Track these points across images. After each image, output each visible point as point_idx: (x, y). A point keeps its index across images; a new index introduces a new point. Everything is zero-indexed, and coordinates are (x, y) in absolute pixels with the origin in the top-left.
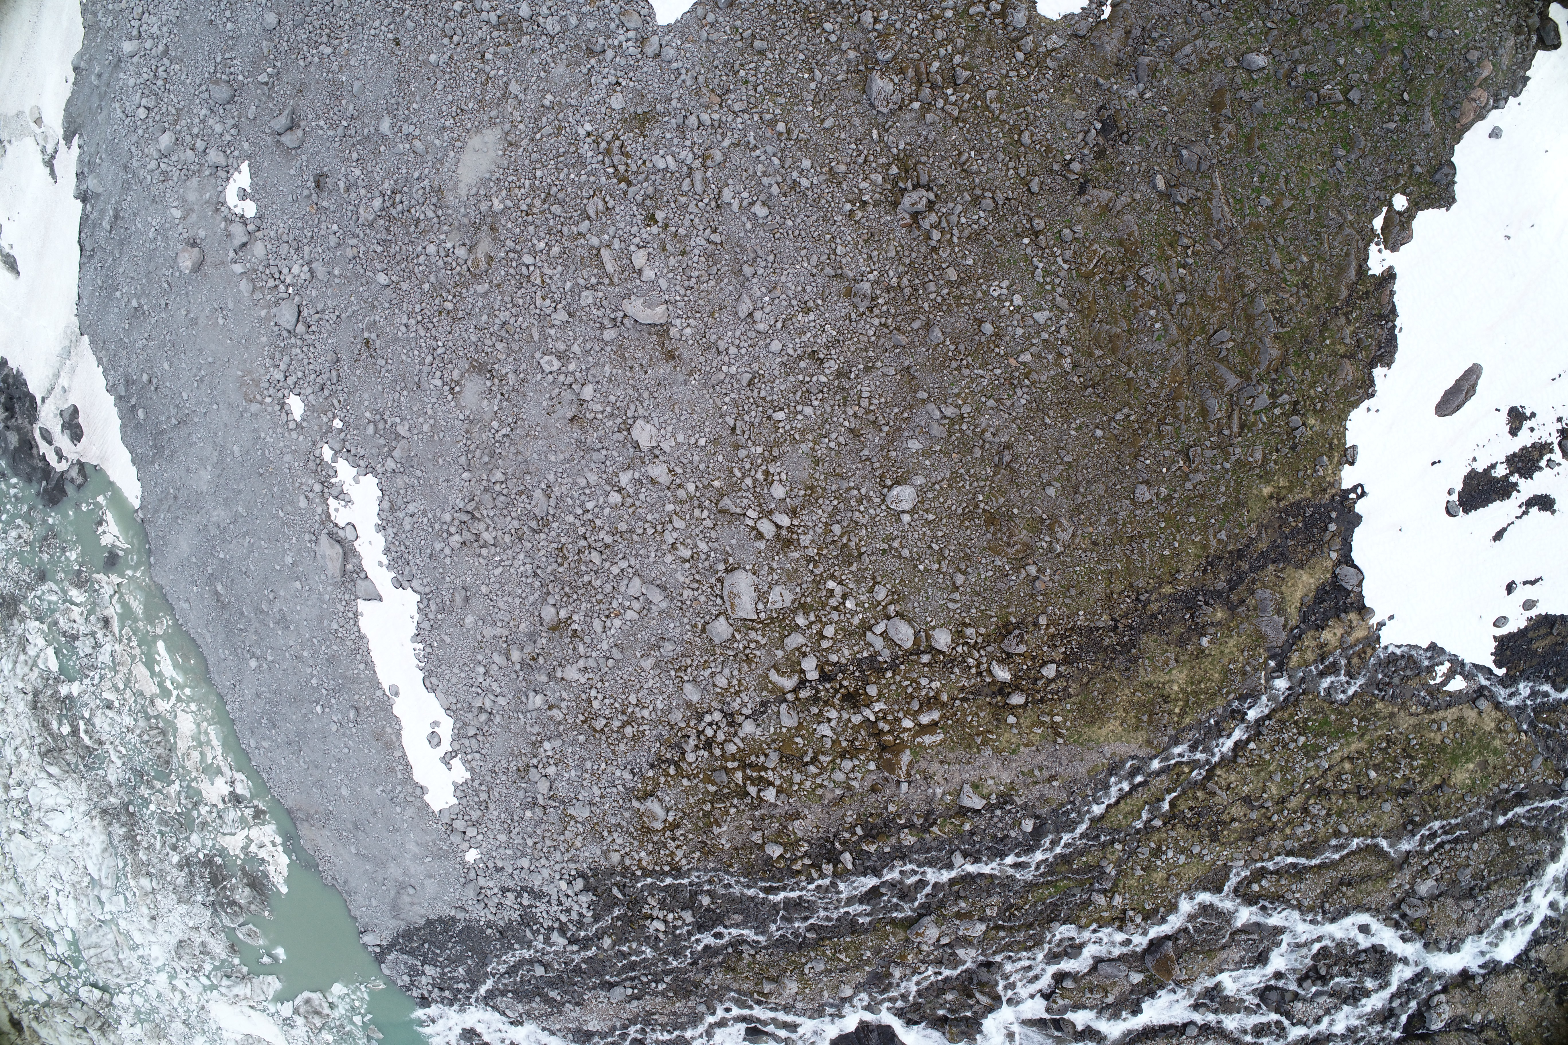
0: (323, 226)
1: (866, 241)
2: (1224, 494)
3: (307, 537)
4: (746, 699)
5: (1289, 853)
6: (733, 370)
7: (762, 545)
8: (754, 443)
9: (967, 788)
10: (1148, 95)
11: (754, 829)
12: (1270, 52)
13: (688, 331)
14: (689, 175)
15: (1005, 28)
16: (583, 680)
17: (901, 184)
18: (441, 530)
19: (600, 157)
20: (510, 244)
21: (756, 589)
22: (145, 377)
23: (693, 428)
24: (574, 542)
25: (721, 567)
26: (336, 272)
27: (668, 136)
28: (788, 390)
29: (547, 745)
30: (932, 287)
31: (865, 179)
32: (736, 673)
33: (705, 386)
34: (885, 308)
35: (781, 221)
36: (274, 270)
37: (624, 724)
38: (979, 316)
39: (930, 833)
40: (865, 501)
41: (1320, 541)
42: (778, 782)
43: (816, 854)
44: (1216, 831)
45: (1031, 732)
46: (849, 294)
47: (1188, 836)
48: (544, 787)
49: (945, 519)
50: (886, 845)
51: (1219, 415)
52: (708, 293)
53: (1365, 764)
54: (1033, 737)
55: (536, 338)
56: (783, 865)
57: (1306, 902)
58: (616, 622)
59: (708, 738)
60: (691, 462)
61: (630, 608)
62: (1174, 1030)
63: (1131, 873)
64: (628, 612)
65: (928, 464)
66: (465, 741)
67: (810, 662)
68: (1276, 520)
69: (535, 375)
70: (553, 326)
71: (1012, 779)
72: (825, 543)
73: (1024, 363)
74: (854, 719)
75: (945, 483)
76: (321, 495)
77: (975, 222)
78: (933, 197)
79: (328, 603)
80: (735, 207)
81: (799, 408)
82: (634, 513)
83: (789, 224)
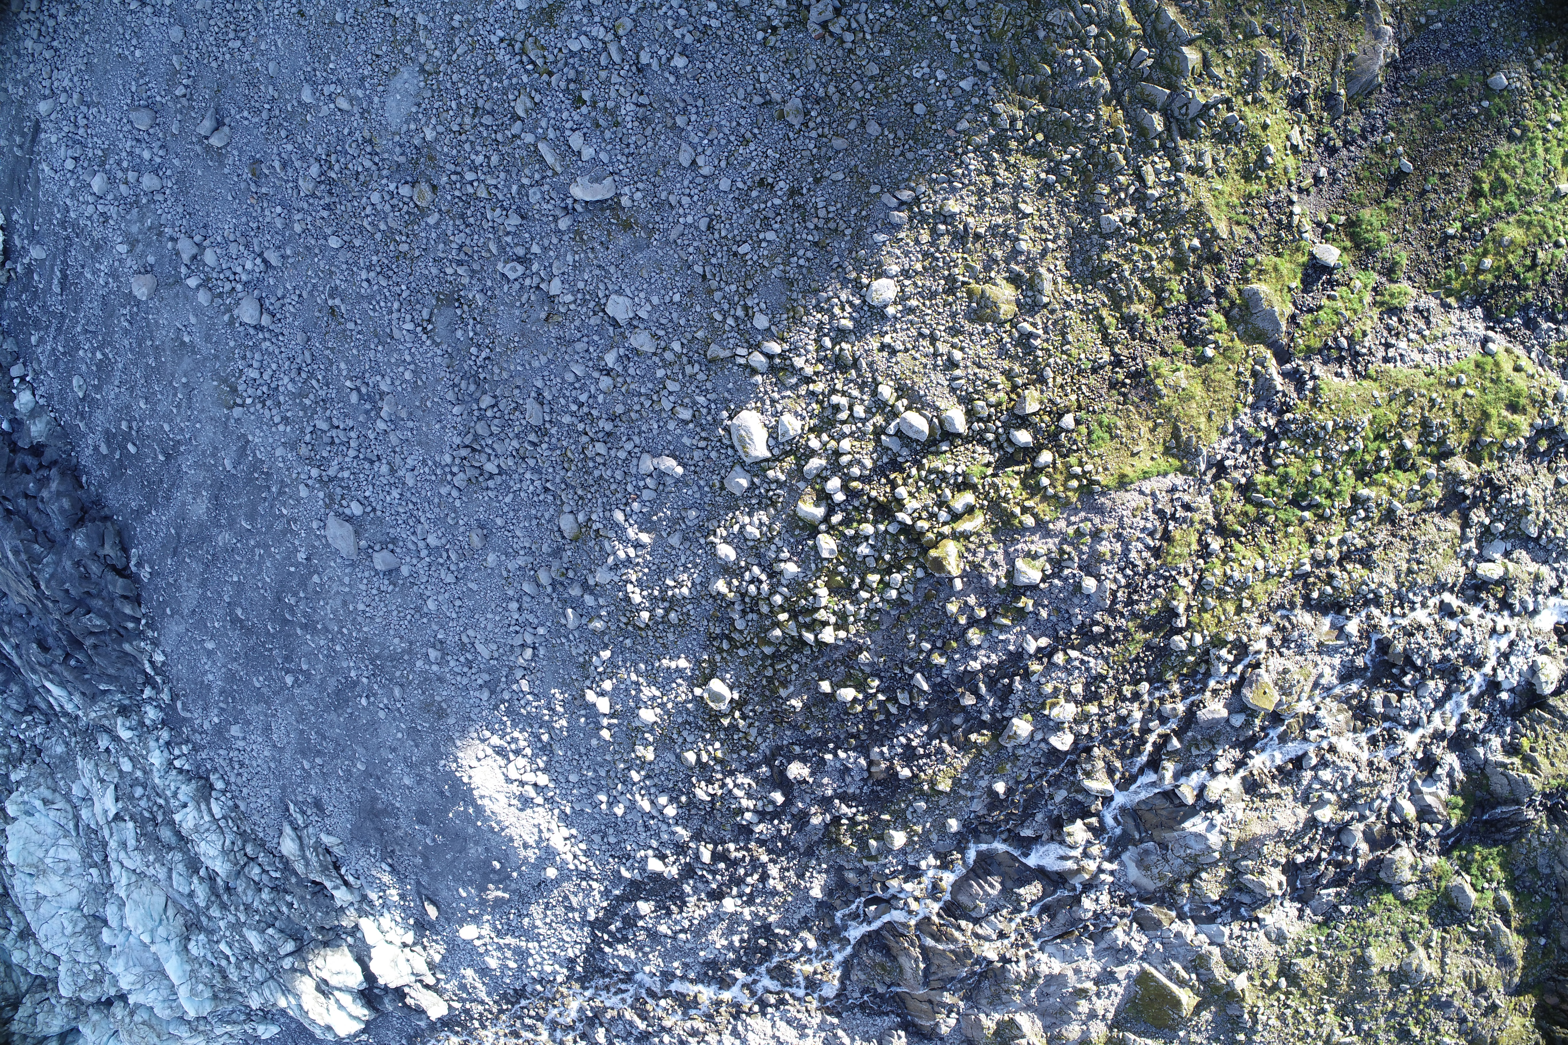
0: (267, 213)
1: (785, 62)
2: (1185, 202)
3: (315, 525)
4: (780, 544)
6: (690, 219)
7: (759, 380)
8: (727, 283)
9: (1019, 565)
11: (821, 679)
13: (638, 195)
14: (605, 49)
16: (616, 579)
18: (445, 473)
19: (518, 58)
20: (449, 167)
21: (765, 426)
22: (124, 426)
23: (665, 287)
24: (576, 442)
25: (725, 414)
26: (288, 252)
28: (746, 223)
29: (597, 661)
30: (857, 86)
31: (770, 5)
32: (764, 519)
33: (667, 242)
34: (819, 120)
35: (702, 66)
36: (228, 273)
37: (667, 611)
38: (909, 100)
39: (995, 625)
40: (847, 307)
41: (1289, 226)
42: (833, 619)
43: (888, 687)
44: (1274, 542)
45: (1067, 489)
46: (782, 116)
47: (1248, 554)
48: (603, 705)
49: (928, 303)
50: (955, 651)
51: (1160, 129)
52: (648, 155)
53: (1398, 436)
54: (1070, 494)
55: (495, 251)
56: (859, 708)
57: (1383, 591)
58: (636, 506)
59: (752, 598)
60: (671, 321)
61: (646, 487)
62: (1290, 766)
63: (1203, 608)
64: (645, 492)
65: (898, 252)
66: (515, 687)
67: (834, 483)
68: (1242, 217)
69: (501, 288)
70: (508, 233)
71: (1061, 543)
72: (819, 361)
73: (963, 131)
74: (891, 529)
75: (919, 267)
76: (320, 479)
77: (883, 15)
78: (837, 3)
79: (350, 586)
80: (655, 66)
81: (762, 236)
82: (628, 391)
83: (710, 66)
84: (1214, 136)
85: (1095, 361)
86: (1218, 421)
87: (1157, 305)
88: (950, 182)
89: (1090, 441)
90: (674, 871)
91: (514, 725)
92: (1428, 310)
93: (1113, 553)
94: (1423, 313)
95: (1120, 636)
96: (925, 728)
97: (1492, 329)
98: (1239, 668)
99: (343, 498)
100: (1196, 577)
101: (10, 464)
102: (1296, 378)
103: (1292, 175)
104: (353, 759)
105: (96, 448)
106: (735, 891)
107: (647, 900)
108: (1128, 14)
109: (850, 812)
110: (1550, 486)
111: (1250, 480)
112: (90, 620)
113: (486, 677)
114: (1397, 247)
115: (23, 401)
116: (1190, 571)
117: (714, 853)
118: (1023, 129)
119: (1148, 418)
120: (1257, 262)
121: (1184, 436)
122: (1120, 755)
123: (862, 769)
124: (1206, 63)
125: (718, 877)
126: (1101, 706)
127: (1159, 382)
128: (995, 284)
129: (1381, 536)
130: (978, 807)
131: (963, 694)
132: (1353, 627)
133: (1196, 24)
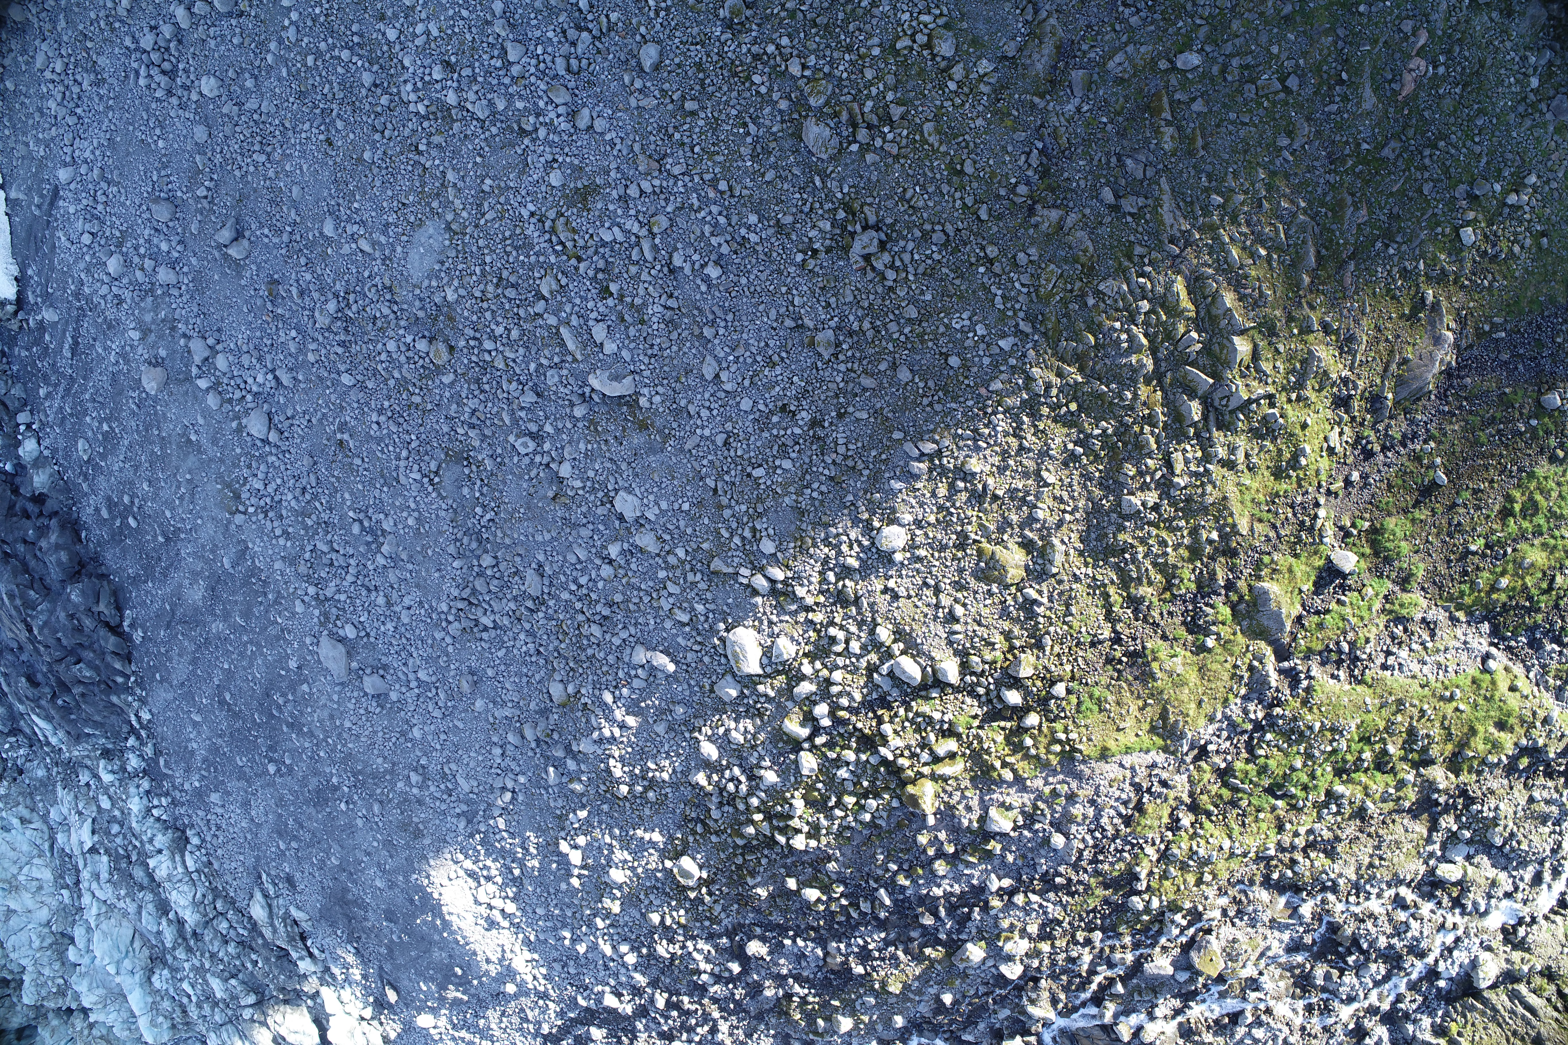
0: (282, 333)
1: (823, 289)
2: (1210, 495)
3: (308, 640)
4: (763, 753)
6: (707, 432)
7: (759, 601)
8: (737, 502)
9: (992, 813)
10: (1085, 108)
11: (788, 876)
12: (1202, 49)
13: (657, 399)
14: (638, 244)
15: (933, 59)
16: (600, 752)
17: (849, 228)
18: (440, 619)
19: (547, 236)
20: (469, 332)
21: (760, 645)
22: (126, 499)
23: (675, 494)
24: (573, 618)
25: (722, 626)
26: (300, 377)
27: (611, 207)
28: (764, 446)
29: (573, 818)
30: (893, 327)
31: (814, 227)
32: (750, 728)
33: (682, 451)
34: (849, 354)
35: (735, 279)
36: (239, 381)
37: (646, 789)
38: (944, 350)
39: (962, 861)
40: (855, 546)
41: (1311, 529)
42: (806, 829)
43: (852, 893)
44: (1243, 825)
45: (1048, 752)
46: (812, 343)
47: (1216, 833)
48: (575, 858)
49: (936, 554)
50: (920, 877)
51: (1196, 419)
52: (672, 359)
53: (1383, 741)
54: (1051, 757)
55: (508, 422)
56: (822, 908)
57: (1341, 881)
58: (625, 691)
59: (731, 794)
60: (678, 527)
61: (636, 676)
62: (1227, 1020)
63: (1164, 876)
64: (635, 680)
65: (913, 501)
66: (491, 822)
67: (821, 710)
68: (1265, 516)
69: (511, 458)
70: (522, 408)
71: (1036, 799)
72: (821, 592)
73: (996, 392)
74: (872, 760)
75: (932, 519)
76: (316, 598)
77: (929, 257)
78: (883, 237)
79: (338, 703)
80: (687, 270)
81: (777, 463)
82: (628, 584)
83: (744, 281)
84: (1250, 430)
85: (1095, 636)
86: (1207, 708)
87: (1165, 589)
88: (975, 440)
89: (1078, 712)
90: (629, 1010)
91: (488, 854)
92: (1435, 623)
93: (1085, 817)
94: (1430, 626)
95: (1081, 888)
96: (883, 935)
97: (1496, 645)
98: (1192, 931)
99: (338, 618)
100: (1163, 847)
101: (12, 507)
102: (1292, 677)
103: (1323, 477)
104: (327, 853)
105: (97, 510)
106: (685, 1036)
107: (600, 1027)
108: (1183, 295)
109: (803, 992)
110: (1523, 802)
111: (1230, 766)
112: (80, 670)
113: (465, 808)
114: (1416, 558)
115: (28, 449)
116: (1158, 841)
117: (668, 1002)
118: (1057, 396)
119: (1139, 697)
120: (1272, 561)
121: (1172, 719)
122: (1066, 989)
123: (818, 957)
124: (1255, 355)
125: (670, 1022)
126: (1053, 946)
127: (1155, 666)
128: (1006, 548)
129: (1348, 831)
130: (924, 1009)
131: (923, 914)
132: (1306, 910)
133: (1252, 314)
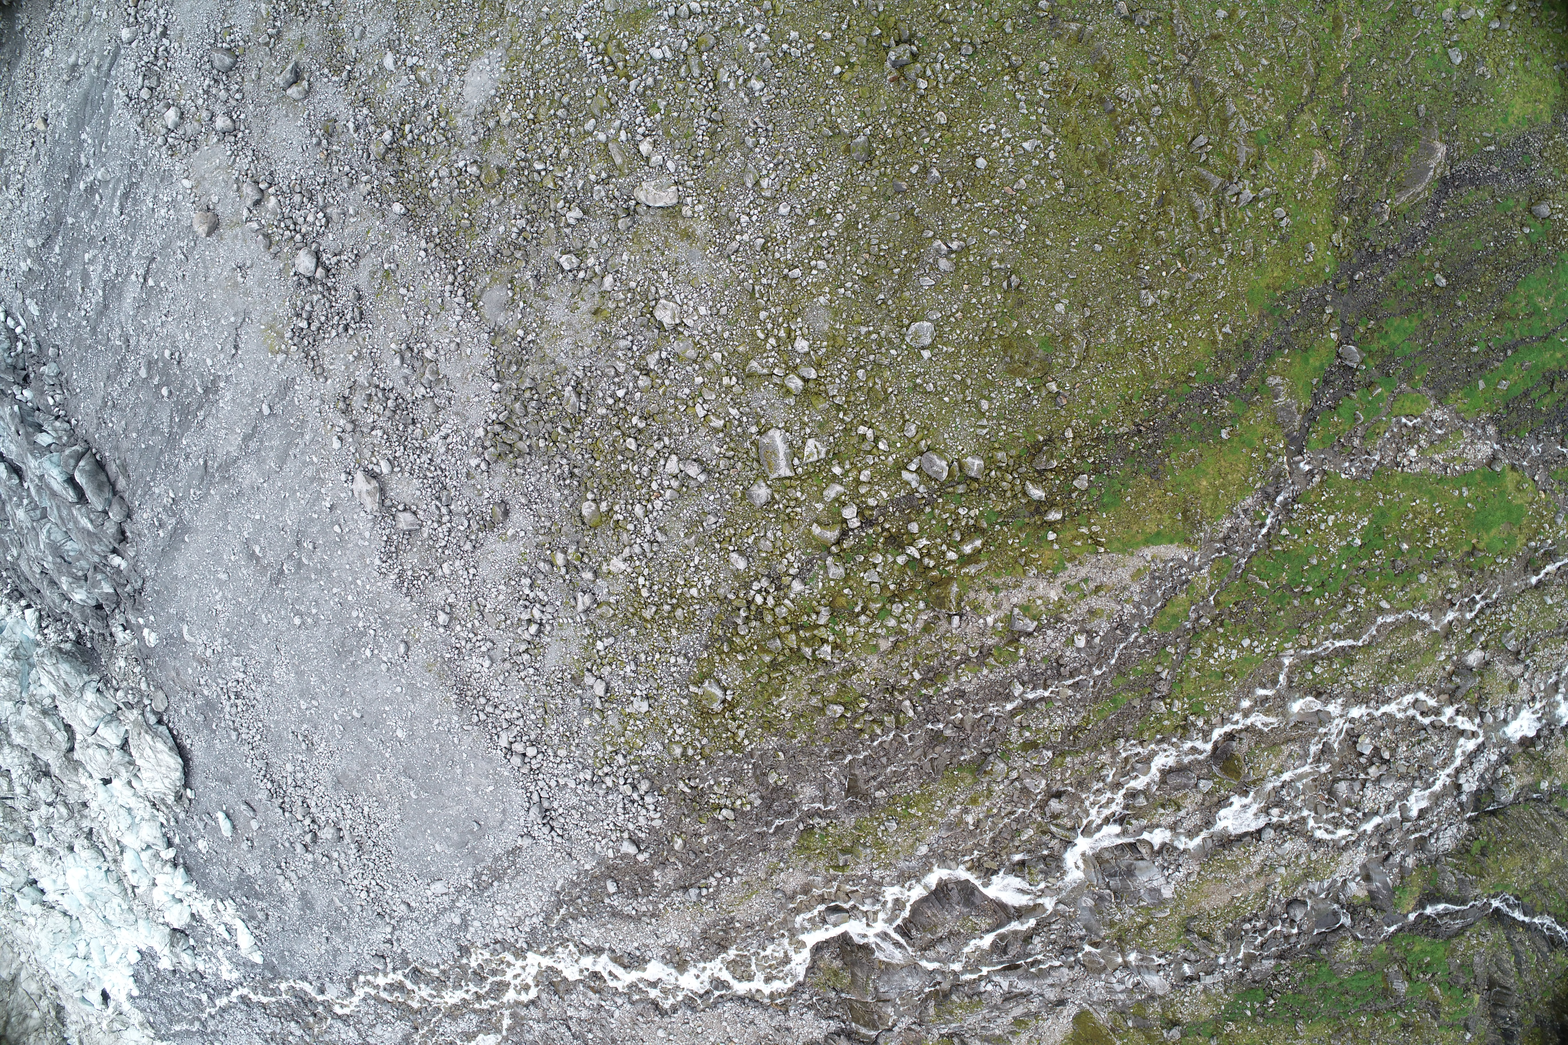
0: (335, 169)
1: (858, 99)
2: (1223, 287)
3: (343, 477)
4: (792, 559)
5: (1338, 636)
6: (746, 238)
7: (792, 401)
8: (773, 304)
9: (1016, 611)
11: (813, 692)
13: (699, 207)
14: (685, 61)
16: (629, 570)
17: (884, 43)
18: (476, 446)
19: (599, 58)
20: (520, 153)
21: (791, 445)
22: (167, 353)
23: (713, 300)
24: (608, 434)
25: (754, 429)
26: (352, 211)
27: (662, 28)
28: (799, 249)
29: (600, 645)
30: (924, 132)
31: (850, 42)
32: (779, 533)
33: (721, 257)
34: (883, 159)
35: (776, 91)
36: (289, 222)
37: (674, 607)
38: (972, 153)
39: (987, 665)
40: (886, 343)
41: (1320, 324)
42: (832, 638)
43: (876, 709)
46: (847, 150)
49: (964, 350)
50: (945, 685)
51: (1209, 214)
52: (714, 169)
53: (1396, 538)
55: (553, 240)
56: (846, 725)
58: (657, 503)
59: (758, 607)
60: (715, 332)
61: (670, 487)
64: (668, 491)
65: (942, 298)
66: (517, 659)
67: (851, 510)
69: (555, 276)
70: (569, 225)
72: (852, 391)
73: (1021, 190)
74: (899, 561)
75: (959, 315)
76: (354, 434)
77: (958, 67)
78: (914, 48)
79: (369, 540)
80: (731, 86)
81: (813, 263)
82: (664, 394)
83: (784, 92)
84: (1260, 227)
85: (1116, 427)
86: (1225, 501)
87: (1182, 382)
88: (1001, 238)
89: (1101, 504)
94: (1436, 423)
99: (373, 455)
107: (616, 879)
111: (1248, 561)
113: (490, 646)
114: (1421, 357)
118: (1078, 195)
119: (1159, 489)
120: (1284, 354)
121: (1191, 510)
124: (1262, 156)
127: (1174, 456)
130: (947, 833)
